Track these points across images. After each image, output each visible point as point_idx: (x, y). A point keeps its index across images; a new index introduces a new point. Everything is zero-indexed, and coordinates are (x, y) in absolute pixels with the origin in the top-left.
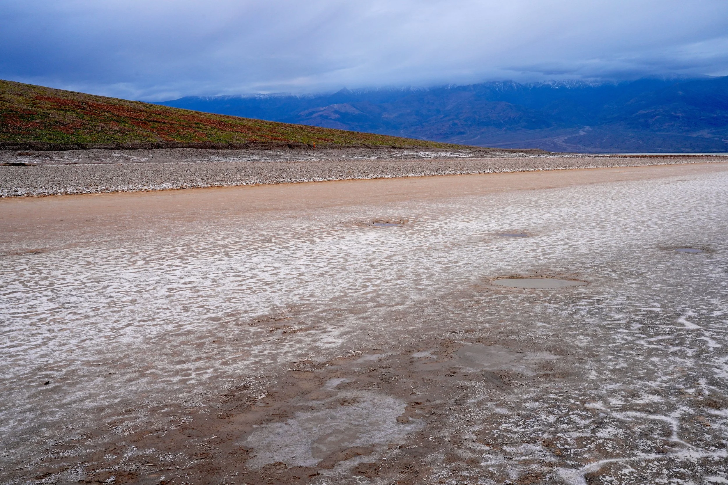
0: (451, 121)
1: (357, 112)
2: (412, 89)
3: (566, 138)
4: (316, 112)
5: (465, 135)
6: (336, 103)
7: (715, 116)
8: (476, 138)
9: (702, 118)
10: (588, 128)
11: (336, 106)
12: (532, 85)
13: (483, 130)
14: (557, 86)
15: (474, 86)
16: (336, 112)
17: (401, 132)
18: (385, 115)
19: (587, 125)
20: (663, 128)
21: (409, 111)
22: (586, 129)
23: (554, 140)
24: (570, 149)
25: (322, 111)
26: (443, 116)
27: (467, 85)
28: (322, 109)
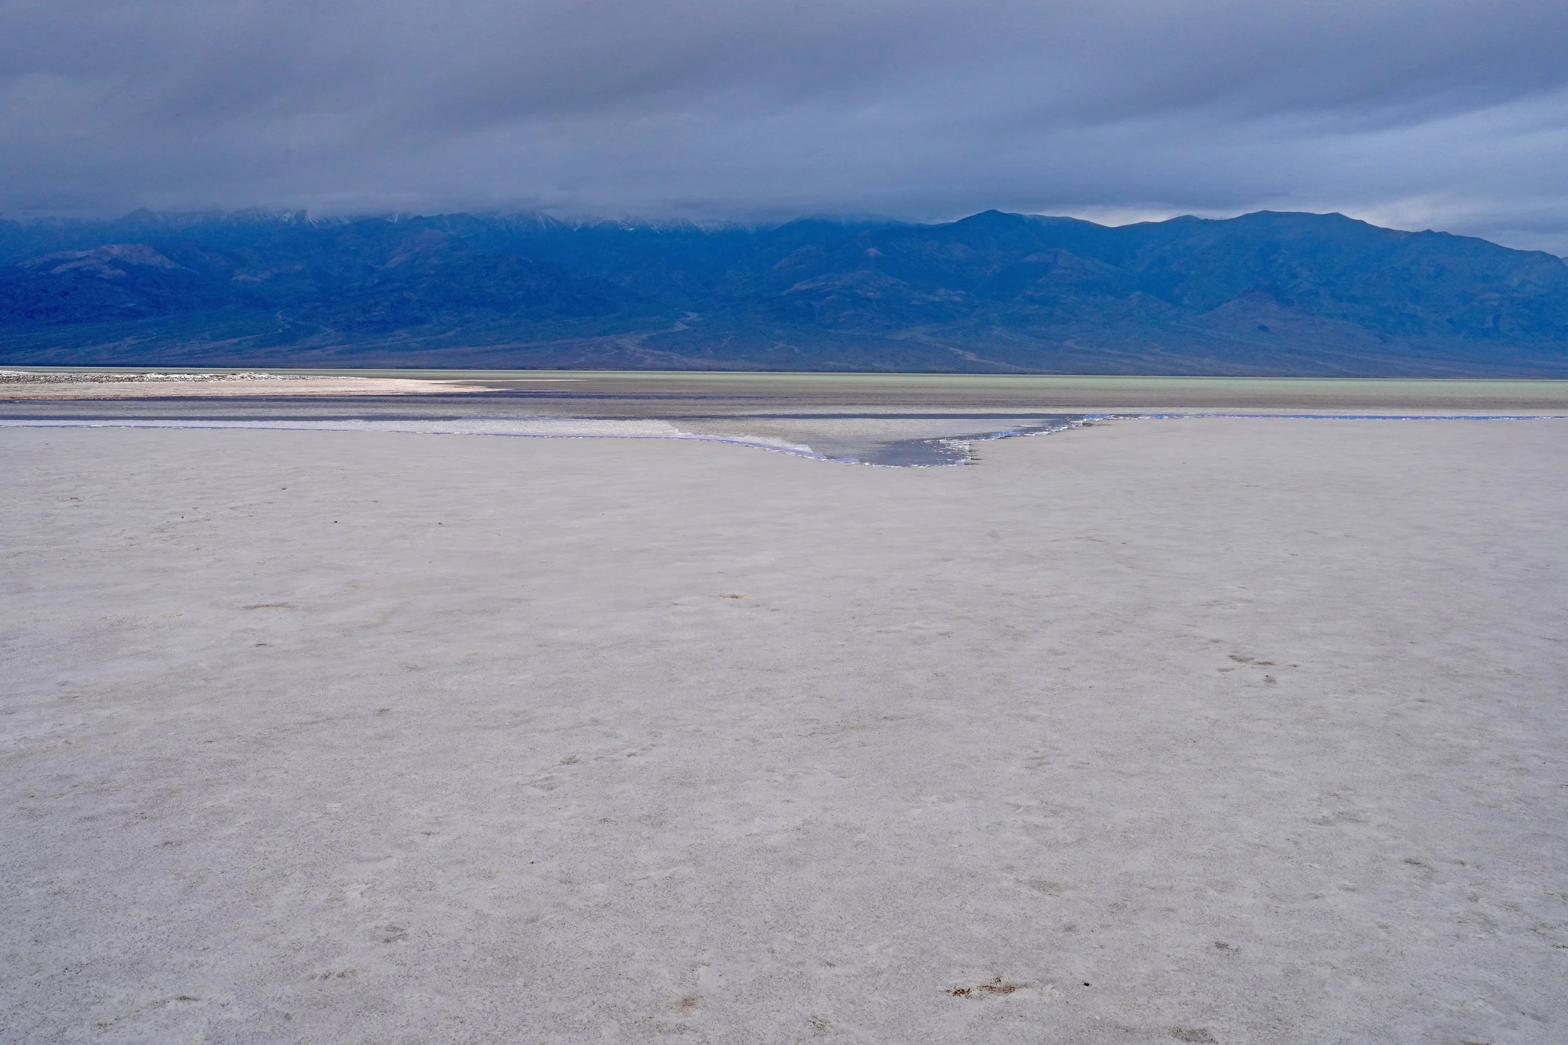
0: (396, 294)
1: (169, 265)
2: (310, 217)
3: (644, 336)
4: (61, 262)
5: (426, 326)
6: (116, 243)
7: (937, 299)
8: (449, 334)
9: (913, 302)
10: (693, 316)
11: (116, 250)
12: (580, 222)
13: (467, 316)
14: (632, 227)
15: (451, 217)
16: (115, 263)
17: (278, 315)
18: (240, 276)
19: (694, 311)
20: (841, 320)
21: (299, 267)
22: (688, 319)
23: (619, 341)
24: (649, 361)
25: (80, 259)
26: (377, 281)
27: (435, 214)
28: (79, 254)
